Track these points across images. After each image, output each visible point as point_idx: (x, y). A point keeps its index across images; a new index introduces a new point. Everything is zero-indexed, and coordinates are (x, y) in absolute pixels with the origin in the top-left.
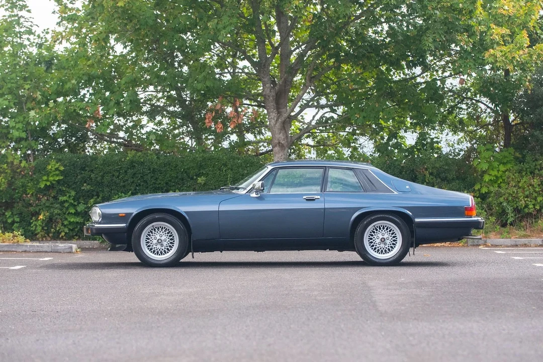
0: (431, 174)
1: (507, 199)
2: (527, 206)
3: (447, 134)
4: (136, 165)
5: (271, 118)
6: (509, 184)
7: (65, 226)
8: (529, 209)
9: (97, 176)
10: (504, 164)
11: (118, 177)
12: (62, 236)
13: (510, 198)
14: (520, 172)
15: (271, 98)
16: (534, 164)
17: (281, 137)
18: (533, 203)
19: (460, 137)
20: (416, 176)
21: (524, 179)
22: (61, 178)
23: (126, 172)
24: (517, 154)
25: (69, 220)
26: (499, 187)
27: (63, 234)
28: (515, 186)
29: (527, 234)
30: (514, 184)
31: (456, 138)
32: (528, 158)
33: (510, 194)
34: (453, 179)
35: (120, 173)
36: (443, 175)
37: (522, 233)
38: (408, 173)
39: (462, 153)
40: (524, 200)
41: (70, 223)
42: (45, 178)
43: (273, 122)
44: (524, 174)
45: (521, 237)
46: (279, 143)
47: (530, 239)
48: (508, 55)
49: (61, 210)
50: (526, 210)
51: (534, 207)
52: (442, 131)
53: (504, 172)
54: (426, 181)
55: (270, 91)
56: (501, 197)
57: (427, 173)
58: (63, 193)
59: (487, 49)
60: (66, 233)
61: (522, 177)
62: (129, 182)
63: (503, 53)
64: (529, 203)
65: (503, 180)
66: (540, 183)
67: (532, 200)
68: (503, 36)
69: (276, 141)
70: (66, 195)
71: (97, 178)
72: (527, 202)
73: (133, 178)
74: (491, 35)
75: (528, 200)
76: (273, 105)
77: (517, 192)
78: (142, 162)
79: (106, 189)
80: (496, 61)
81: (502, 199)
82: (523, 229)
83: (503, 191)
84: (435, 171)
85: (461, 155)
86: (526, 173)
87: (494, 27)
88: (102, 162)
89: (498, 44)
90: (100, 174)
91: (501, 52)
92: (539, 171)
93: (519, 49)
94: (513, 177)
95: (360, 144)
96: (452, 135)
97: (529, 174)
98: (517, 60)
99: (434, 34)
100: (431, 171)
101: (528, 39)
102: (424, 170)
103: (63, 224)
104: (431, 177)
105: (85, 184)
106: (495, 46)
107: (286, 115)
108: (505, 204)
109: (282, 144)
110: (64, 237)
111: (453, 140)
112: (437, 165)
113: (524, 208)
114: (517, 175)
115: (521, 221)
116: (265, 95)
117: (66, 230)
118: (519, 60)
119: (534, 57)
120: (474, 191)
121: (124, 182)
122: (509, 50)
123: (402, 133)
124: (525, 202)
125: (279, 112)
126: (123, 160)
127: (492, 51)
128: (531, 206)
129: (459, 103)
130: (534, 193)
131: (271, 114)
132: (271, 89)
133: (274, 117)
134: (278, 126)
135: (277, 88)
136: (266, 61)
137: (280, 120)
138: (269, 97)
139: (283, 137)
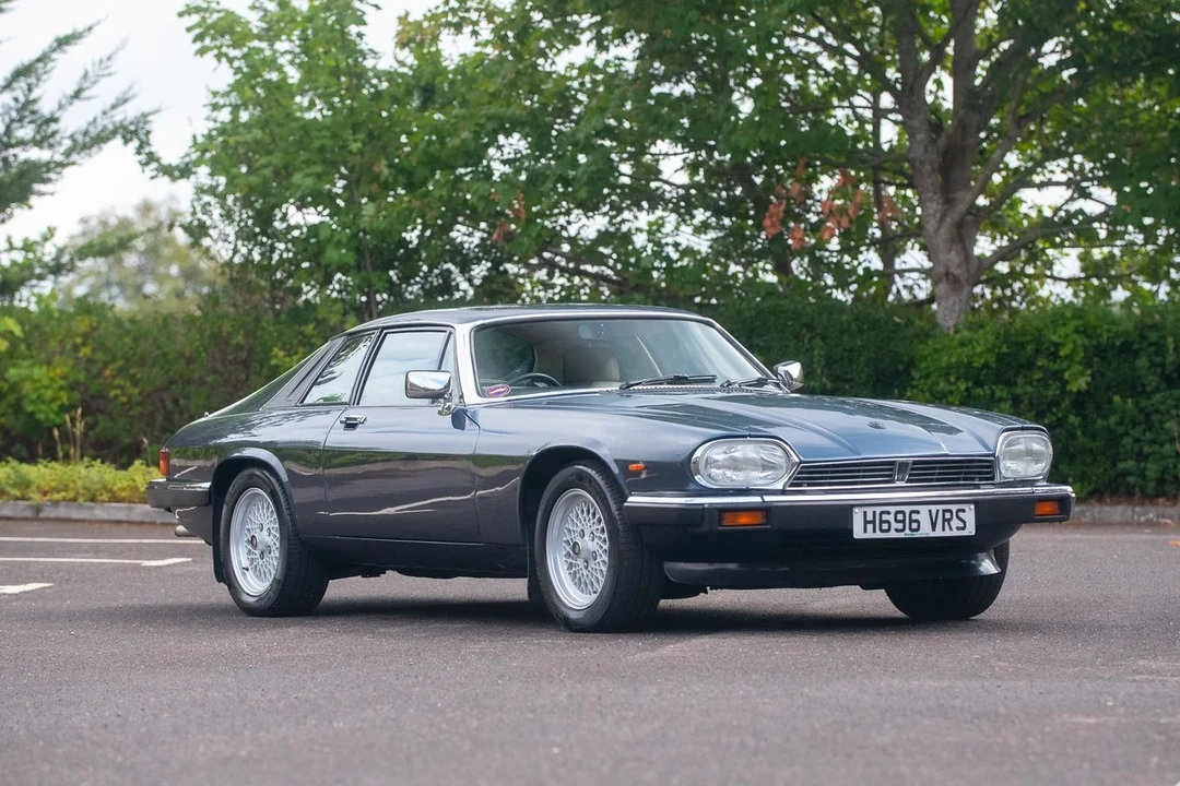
5: (928, 215)
15: (928, 167)
17: (953, 258)
43: (932, 223)
46: (947, 274)
55: (926, 151)
69: (940, 269)
76: (932, 185)
107: (962, 208)
109: (954, 276)
116: (913, 161)
125: (947, 201)
131: (928, 204)
132: (926, 146)
133: (936, 211)
134: (944, 232)
135: (942, 142)
136: (916, 78)
137: (948, 219)
138: (922, 163)
139: (957, 260)
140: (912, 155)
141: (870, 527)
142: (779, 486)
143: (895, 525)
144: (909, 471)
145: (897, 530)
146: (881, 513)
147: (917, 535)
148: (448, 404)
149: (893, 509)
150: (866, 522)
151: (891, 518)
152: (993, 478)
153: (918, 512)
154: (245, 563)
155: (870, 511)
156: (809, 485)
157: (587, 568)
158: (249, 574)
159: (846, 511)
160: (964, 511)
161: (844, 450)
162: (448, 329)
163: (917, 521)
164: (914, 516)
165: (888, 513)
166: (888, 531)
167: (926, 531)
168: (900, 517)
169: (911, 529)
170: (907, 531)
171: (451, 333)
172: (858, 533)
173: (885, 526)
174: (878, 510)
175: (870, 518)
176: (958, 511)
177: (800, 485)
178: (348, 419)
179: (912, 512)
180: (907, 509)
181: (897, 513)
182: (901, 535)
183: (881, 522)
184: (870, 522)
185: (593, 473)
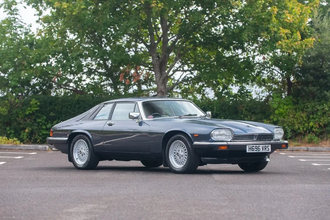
0: (246, 110)
1: (288, 125)
2: (299, 128)
3: (256, 88)
4: (81, 102)
5: (157, 77)
6: (289, 116)
7: (40, 136)
8: (300, 130)
9: (58, 108)
10: (287, 105)
11: (70, 109)
12: (38, 142)
13: (290, 124)
14: (296, 109)
16: (303, 105)
17: (162, 87)
18: (302, 127)
19: (263, 89)
20: (237, 111)
21: (298, 113)
22: (38, 109)
23: (75, 106)
24: (294, 100)
25: (42, 132)
26: (284, 117)
27: (39, 140)
28: (293, 117)
29: (299, 144)
30: (292, 116)
31: (261, 90)
32: (300, 102)
33: (290, 122)
34: (258, 113)
35: (71, 107)
36: (253, 111)
37: (296, 143)
38: (233, 109)
39: (264, 98)
40: (298, 125)
41: (43, 134)
42: (29, 109)
43: (158, 79)
44: (298, 110)
45: (295, 146)
46: (161, 91)
47: (300, 147)
48: (289, 44)
49: (38, 127)
50: (299, 131)
51: (303, 129)
52: (253, 85)
53: (287, 109)
54: (243, 114)
55: (157, 62)
56: (285, 123)
57: (244, 109)
58: (39, 118)
59: (277, 41)
60: (40, 140)
61: (297, 112)
62: (77, 112)
63: (287, 44)
64: (300, 127)
65: (286, 114)
66: (306, 116)
67: (302, 125)
68: (286, 34)
69: (160, 90)
70: (41, 119)
71: (58, 109)
72: (299, 126)
73: (79, 109)
74: (280, 33)
75: (299, 125)
76: (158, 70)
77: (294, 120)
78: (84, 101)
79: (63, 116)
80: (282, 48)
81: (285, 125)
82: (297, 142)
83: (286, 120)
84: (248, 108)
85: (263, 100)
86: (299, 110)
87: (282, 29)
88: (61, 100)
89: (284, 38)
90: (61, 107)
91: (285, 43)
92: (306, 109)
93: (295, 41)
94: (292, 112)
95: (207, 92)
96: (259, 88)
97: (300, 110)
98: (294, 48)
99: (248, 32)
100: (246, 108)
101: (300, 36)
102: (242, 108)
103: (39, 135)
104: (246, 111)
105: (52, 113)
106: (282, 39)
107: (165, 75)
108: (287, 127)
109: (162, 91)
110: (39, 142)
111: (259, 91)
112: (250, 105)
113: (297, 130)
114: (294, 111)
115: (295, 137)
116: (154, 64)
117: (41, 138)
118: (295, 47)
119: (304, 46)
120: (270, 120)
121: (74, 111)
122: (289, 42)
123: (230, 86)
124: (298, 126)
125: (161, 74)
126: (73, 99)
127: (280, 42)
128: (301, 129)
129: (262, 70)
130: (303, 121)
131: (157, 75)
132: (157, 61)
133: (159, 76)
134: (161, 81)
135: (160, 60)
136: (154, 45)
137: (162, 78)
138: (156, 65)
139: (163, 88)
140: (153, 63)
141: (250, 150)
142: (230, 140)
143: (255, 149)
144: (257, 137)
145: (255, 151)
146: (253, 146)
147: (260, 152)
148: (139, 120)
149: (255, 146)
150: (249, 149)
151: (254, 148)
152: (273, 139)
153: (260, 146)
154: (77, 157)
155: (250, 146)
156: (236, 140)
157: (180, 159)
158: (78, 160)
159: (245, 146)
160: (269, 146)
161: (243, 132)
162: (135, 103)
163: (259, 148)
164: (259, 147)
165: (254, 146)
166: (254, 151)
167: (261, 151)
168: (256, 147)
169: (258, 150)
170: (258, 151)
171: (136, 103)
172: (248, 151)
173: (253, 150)
174: (252, 146)
175: (250, 148)
176: (268, 146)
177: (234, 140)
178: (109, 123)
179: (259, 146)
180: (258, 146)
181: (255, 147)
182: (256, 152)
183: (252, 149)
184: (250, 149)
185: (183, 137)
